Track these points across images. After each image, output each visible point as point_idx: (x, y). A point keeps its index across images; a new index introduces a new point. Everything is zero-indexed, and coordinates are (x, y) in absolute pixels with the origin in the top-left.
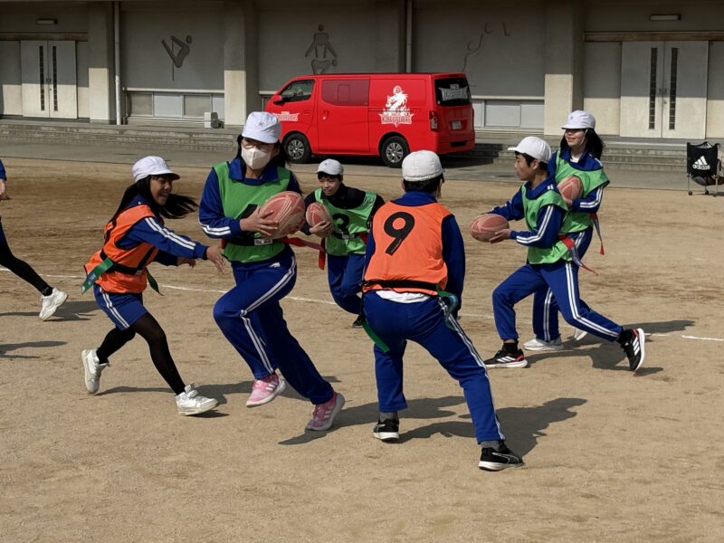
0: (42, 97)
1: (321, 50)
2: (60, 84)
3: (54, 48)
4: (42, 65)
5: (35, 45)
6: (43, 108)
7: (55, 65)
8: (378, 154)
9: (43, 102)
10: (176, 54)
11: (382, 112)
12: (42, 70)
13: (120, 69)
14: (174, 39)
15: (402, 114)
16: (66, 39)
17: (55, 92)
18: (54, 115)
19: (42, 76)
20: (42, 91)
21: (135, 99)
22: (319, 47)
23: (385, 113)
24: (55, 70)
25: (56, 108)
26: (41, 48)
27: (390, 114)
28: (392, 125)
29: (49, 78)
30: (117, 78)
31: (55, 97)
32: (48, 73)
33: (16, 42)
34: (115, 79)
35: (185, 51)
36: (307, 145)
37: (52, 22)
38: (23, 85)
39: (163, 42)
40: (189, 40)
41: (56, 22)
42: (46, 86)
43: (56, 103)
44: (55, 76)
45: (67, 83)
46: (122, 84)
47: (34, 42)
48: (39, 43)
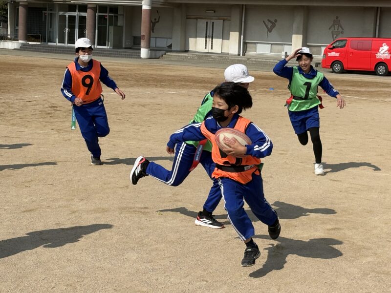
0: (206, 43)
1: (336, 27)
2: (215, 38)
3: (213, 23)
4: (207, 30)
5: (204, 21)
6: (206, 48)
7: (213, 30)
8: (374, 70)
9: (206, 45)
10: (269, 26)
11: (377, 53)
12: (206, 32)
13: (244, 32)
14: (269, 20)
15: (386, 55)
16: (220, 19)
17: (212, 41)
18: (211, 51)
19: (206, 34)
20: (206, 41)
21: (248, 45)
22: (335, 26)
23: (378, 54)
24: (213, 32)
25: (212, 48)
26: (207, 23)
27: (381, 54)
28: (381, 59)
29: (209, 35)
30: (242, 36)
31: (212, 44)
32: (209, 32)
33: (196, 20)
34: (241, 37)
35: (274, 25)
36: (342, 66)
37: (213, 12)
38: (197, 38)
39: (264, 22)
40: (276, 21)
41: (215, 12)
42: (208, 39)
43: (212, 46)
44: (212, 34)
45: (218, 37)
46: (243, 39)
47: (203, 20)
48: (206, 21)
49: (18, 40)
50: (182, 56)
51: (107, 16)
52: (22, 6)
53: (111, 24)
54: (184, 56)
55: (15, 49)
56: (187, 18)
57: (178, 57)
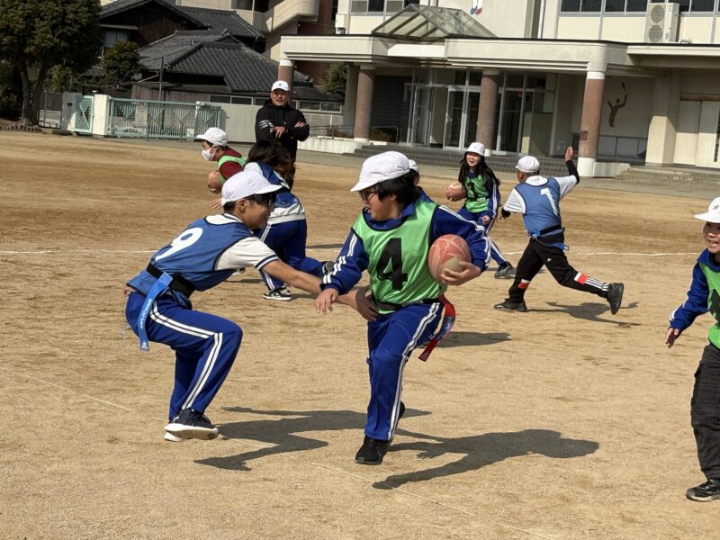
9: (716, 155)
33: (698, 103)
47: (713, 103)
49: (352, 137)
50: (661, 175)
51: (521, 93)
52: (365, 71)
53: (527, 109)
54: (665, 175)
55: (345, 154)
56: (682, 99)
57: (653, 177)
